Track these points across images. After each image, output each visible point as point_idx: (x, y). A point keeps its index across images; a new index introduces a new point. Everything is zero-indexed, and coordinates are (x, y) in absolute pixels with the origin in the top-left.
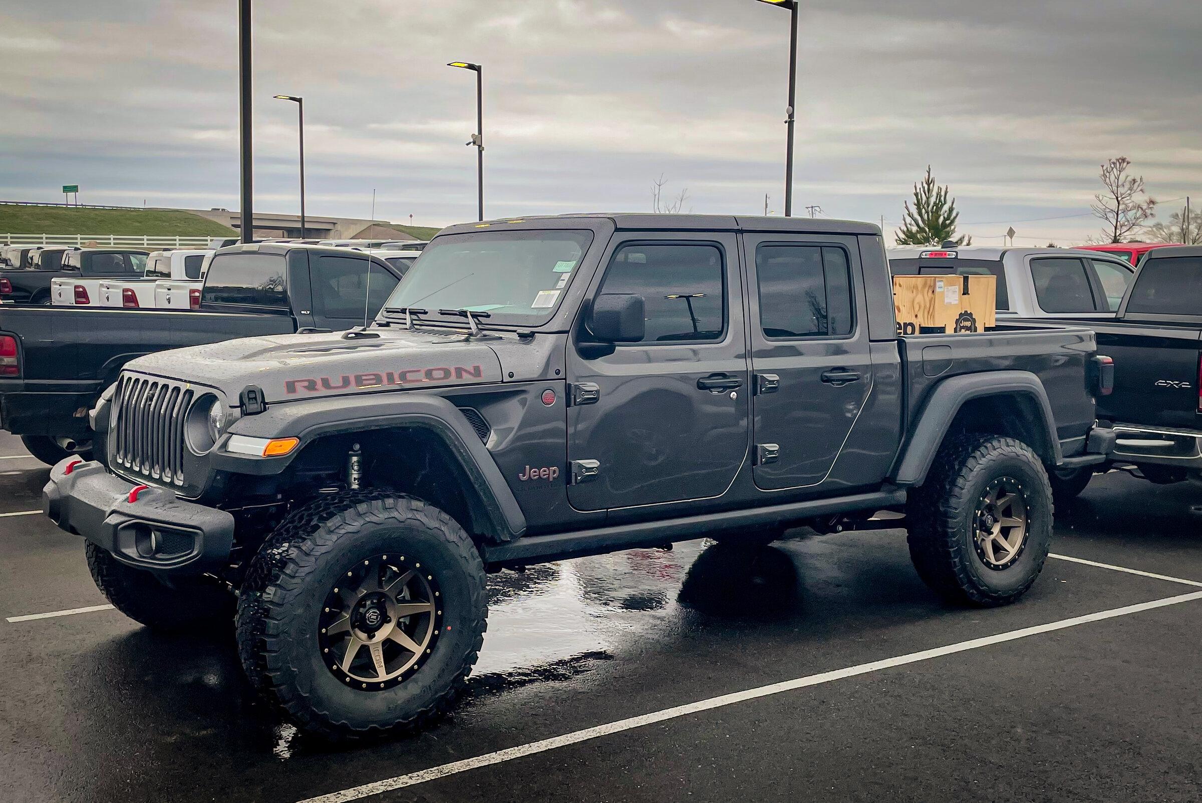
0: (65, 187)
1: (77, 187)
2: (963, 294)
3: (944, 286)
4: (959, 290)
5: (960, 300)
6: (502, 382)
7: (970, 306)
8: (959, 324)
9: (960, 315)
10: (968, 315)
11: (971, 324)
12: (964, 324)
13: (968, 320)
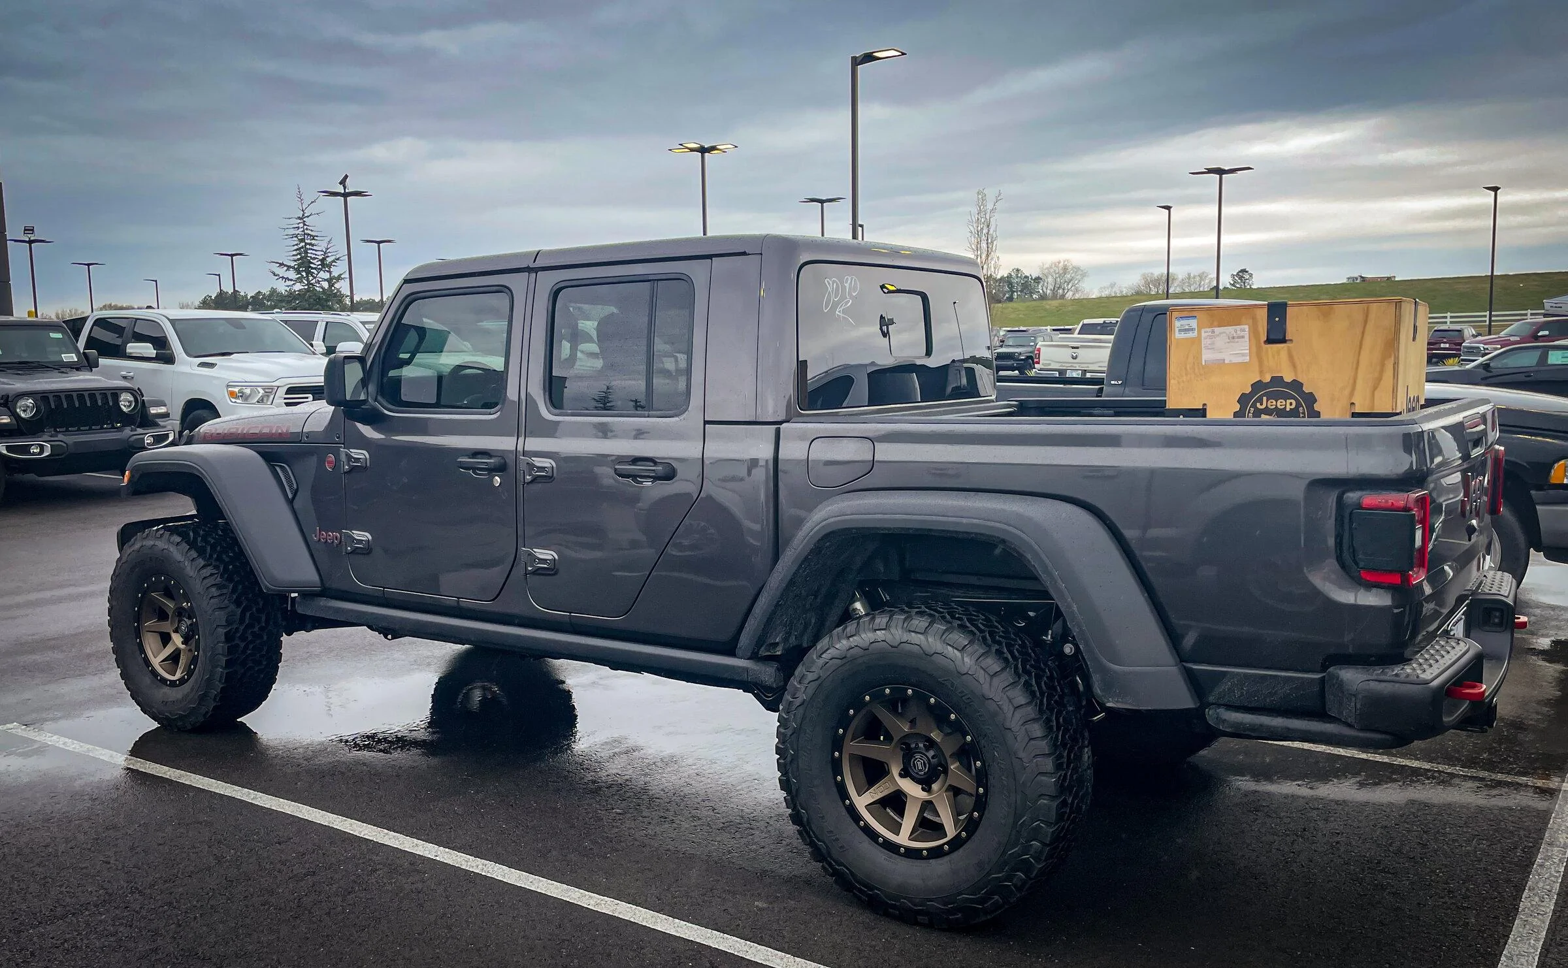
2: (1269, 341)
3: (1200, 328)
4: (1254, 332)
5: (1259, 356)
6: (300, 442)
7: (1294, 366)
8: (1254, 405)
9: (1257, 386)
10: (1287, 385)
11: (1298, 405)
12: (1272, 404)
13: (1286, 397)
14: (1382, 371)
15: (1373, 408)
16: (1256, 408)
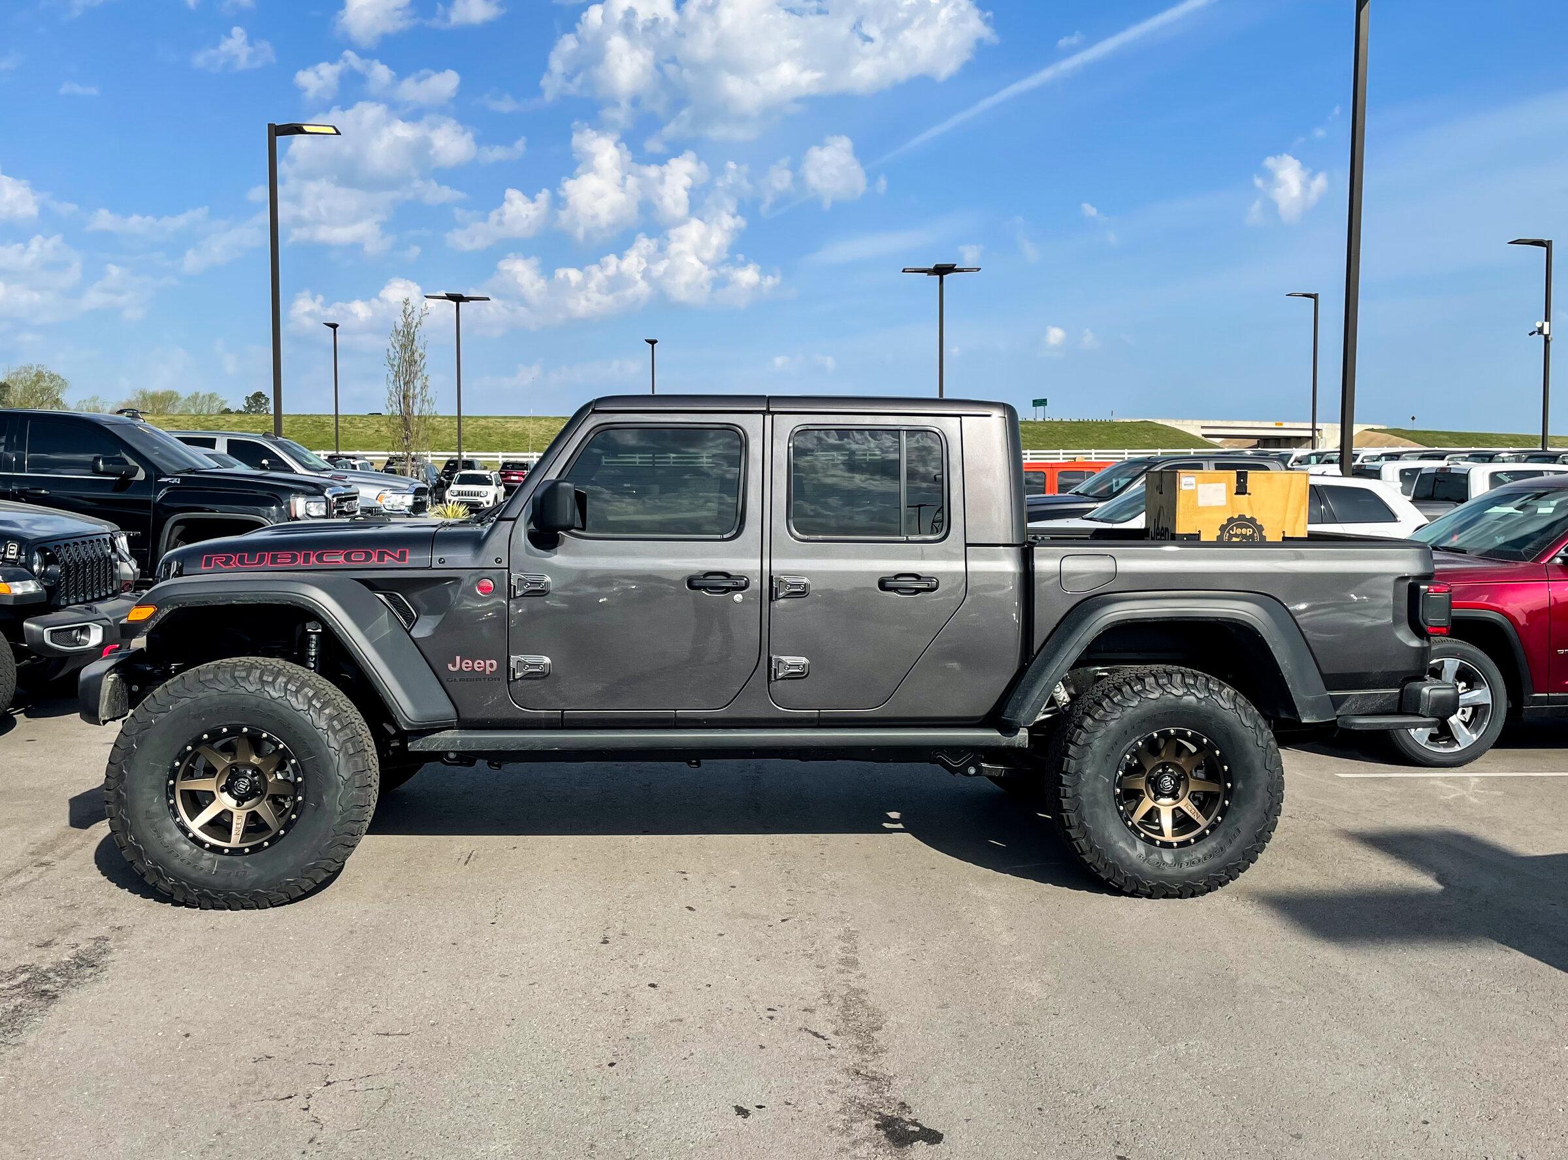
0: (1034, 401)
1: (1045, 400)
2: (1237, 493)
3: (1197, 483)
4: (1228, 488)
5: (1230, 501)
6: (430, 568)
7: (1252, 509)
8: (1228, 532)
9: (1231, 520)
10: (1247, 520)
11: (1254, 532)
12: (1239, 531)
13: (1247, 527)
14: (1299, 513)
15: (1294, 533)
16: (1230, 533)
